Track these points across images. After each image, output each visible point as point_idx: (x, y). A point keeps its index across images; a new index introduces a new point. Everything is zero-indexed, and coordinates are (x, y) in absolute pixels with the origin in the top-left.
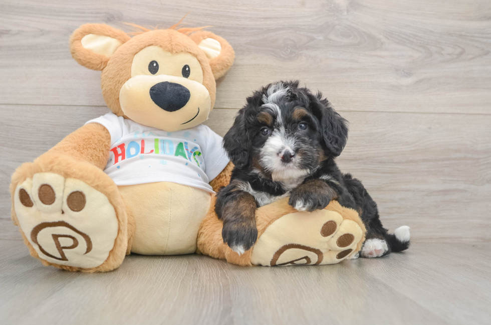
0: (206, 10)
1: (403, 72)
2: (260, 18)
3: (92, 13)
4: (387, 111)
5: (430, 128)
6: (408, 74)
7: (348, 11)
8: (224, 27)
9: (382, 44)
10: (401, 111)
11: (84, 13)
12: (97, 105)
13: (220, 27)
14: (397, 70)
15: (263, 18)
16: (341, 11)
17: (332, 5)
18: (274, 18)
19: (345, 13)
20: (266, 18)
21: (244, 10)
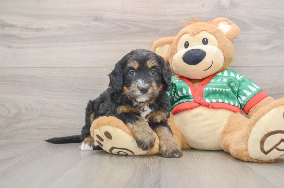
0: (149, 12)
1: (263, 43)
2: (179, 15)
3: (86, 17)
4: (254, 65)
5: (281, 75)
6: (267, 44)
7: (230, 9)
8: (158, 21)
9: (251, 27)
10: (263, 65)
11: (82, 17)
12: (90, 67)
13: (156, 21)
14: (260, 42)
15: (181, 15)
16: (226, 9)
17: (221, 6)
18: (187, 15)
19: (228, 10)
20: (182, 15)
21: (169, 11)
